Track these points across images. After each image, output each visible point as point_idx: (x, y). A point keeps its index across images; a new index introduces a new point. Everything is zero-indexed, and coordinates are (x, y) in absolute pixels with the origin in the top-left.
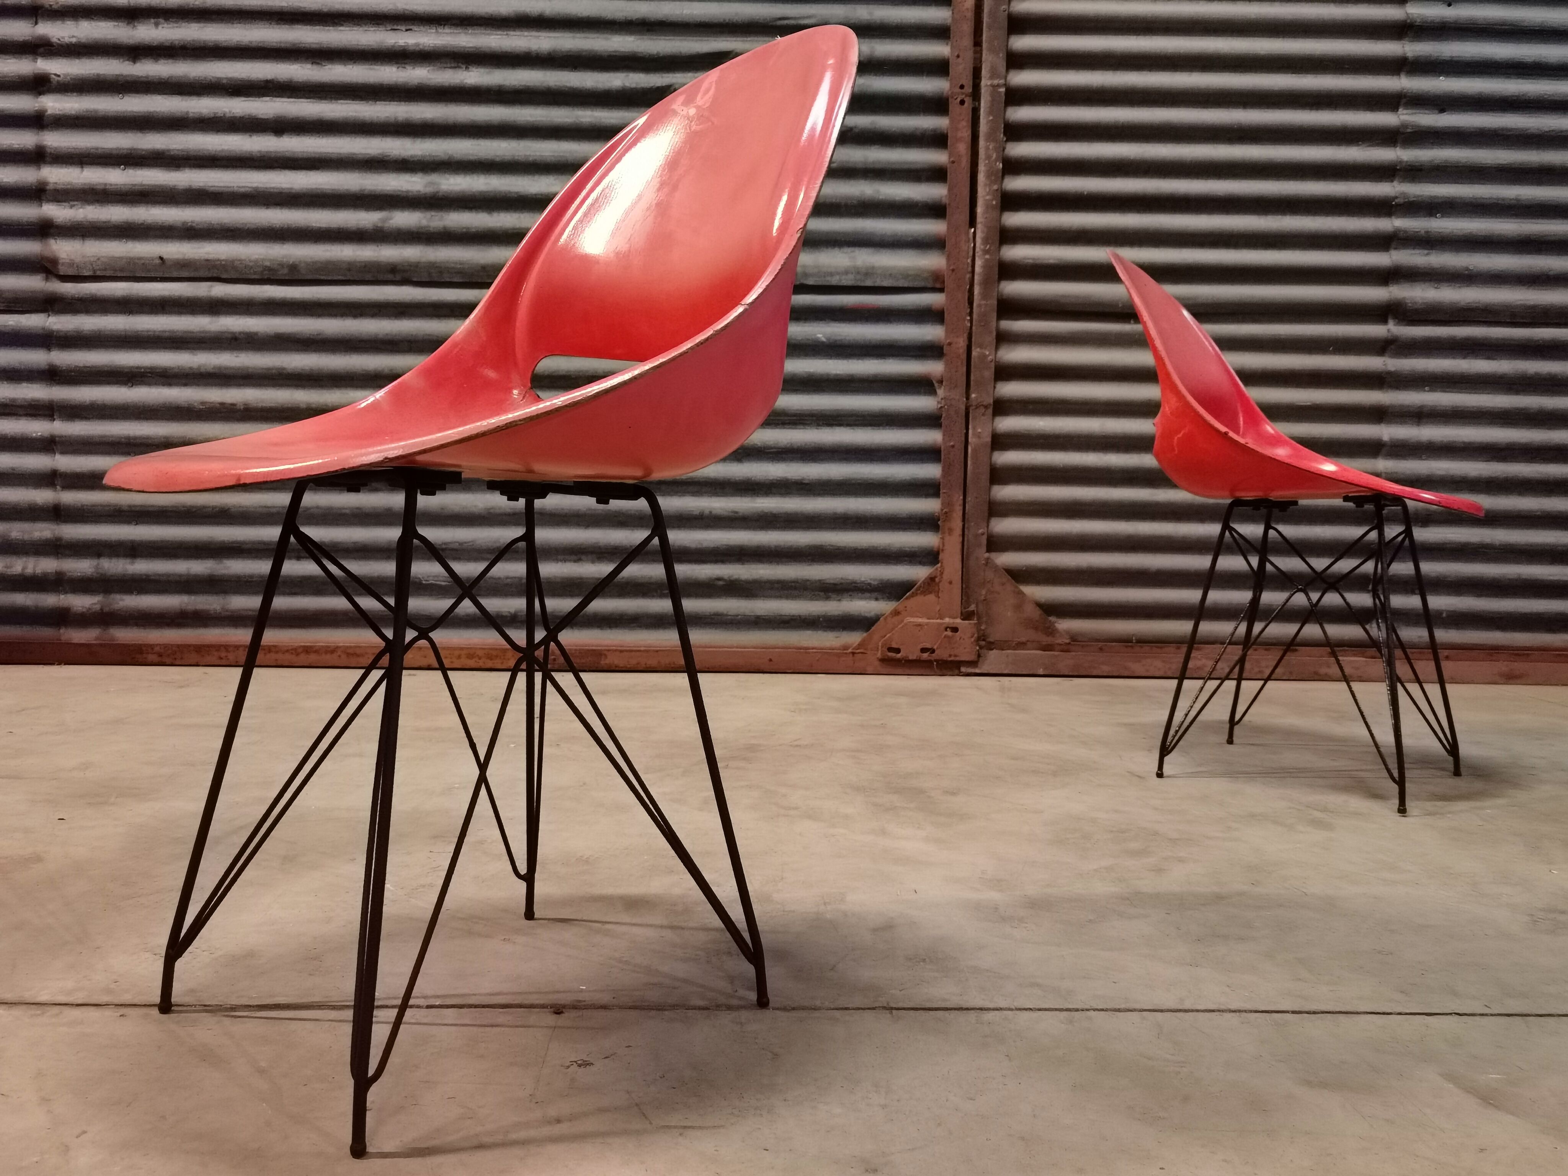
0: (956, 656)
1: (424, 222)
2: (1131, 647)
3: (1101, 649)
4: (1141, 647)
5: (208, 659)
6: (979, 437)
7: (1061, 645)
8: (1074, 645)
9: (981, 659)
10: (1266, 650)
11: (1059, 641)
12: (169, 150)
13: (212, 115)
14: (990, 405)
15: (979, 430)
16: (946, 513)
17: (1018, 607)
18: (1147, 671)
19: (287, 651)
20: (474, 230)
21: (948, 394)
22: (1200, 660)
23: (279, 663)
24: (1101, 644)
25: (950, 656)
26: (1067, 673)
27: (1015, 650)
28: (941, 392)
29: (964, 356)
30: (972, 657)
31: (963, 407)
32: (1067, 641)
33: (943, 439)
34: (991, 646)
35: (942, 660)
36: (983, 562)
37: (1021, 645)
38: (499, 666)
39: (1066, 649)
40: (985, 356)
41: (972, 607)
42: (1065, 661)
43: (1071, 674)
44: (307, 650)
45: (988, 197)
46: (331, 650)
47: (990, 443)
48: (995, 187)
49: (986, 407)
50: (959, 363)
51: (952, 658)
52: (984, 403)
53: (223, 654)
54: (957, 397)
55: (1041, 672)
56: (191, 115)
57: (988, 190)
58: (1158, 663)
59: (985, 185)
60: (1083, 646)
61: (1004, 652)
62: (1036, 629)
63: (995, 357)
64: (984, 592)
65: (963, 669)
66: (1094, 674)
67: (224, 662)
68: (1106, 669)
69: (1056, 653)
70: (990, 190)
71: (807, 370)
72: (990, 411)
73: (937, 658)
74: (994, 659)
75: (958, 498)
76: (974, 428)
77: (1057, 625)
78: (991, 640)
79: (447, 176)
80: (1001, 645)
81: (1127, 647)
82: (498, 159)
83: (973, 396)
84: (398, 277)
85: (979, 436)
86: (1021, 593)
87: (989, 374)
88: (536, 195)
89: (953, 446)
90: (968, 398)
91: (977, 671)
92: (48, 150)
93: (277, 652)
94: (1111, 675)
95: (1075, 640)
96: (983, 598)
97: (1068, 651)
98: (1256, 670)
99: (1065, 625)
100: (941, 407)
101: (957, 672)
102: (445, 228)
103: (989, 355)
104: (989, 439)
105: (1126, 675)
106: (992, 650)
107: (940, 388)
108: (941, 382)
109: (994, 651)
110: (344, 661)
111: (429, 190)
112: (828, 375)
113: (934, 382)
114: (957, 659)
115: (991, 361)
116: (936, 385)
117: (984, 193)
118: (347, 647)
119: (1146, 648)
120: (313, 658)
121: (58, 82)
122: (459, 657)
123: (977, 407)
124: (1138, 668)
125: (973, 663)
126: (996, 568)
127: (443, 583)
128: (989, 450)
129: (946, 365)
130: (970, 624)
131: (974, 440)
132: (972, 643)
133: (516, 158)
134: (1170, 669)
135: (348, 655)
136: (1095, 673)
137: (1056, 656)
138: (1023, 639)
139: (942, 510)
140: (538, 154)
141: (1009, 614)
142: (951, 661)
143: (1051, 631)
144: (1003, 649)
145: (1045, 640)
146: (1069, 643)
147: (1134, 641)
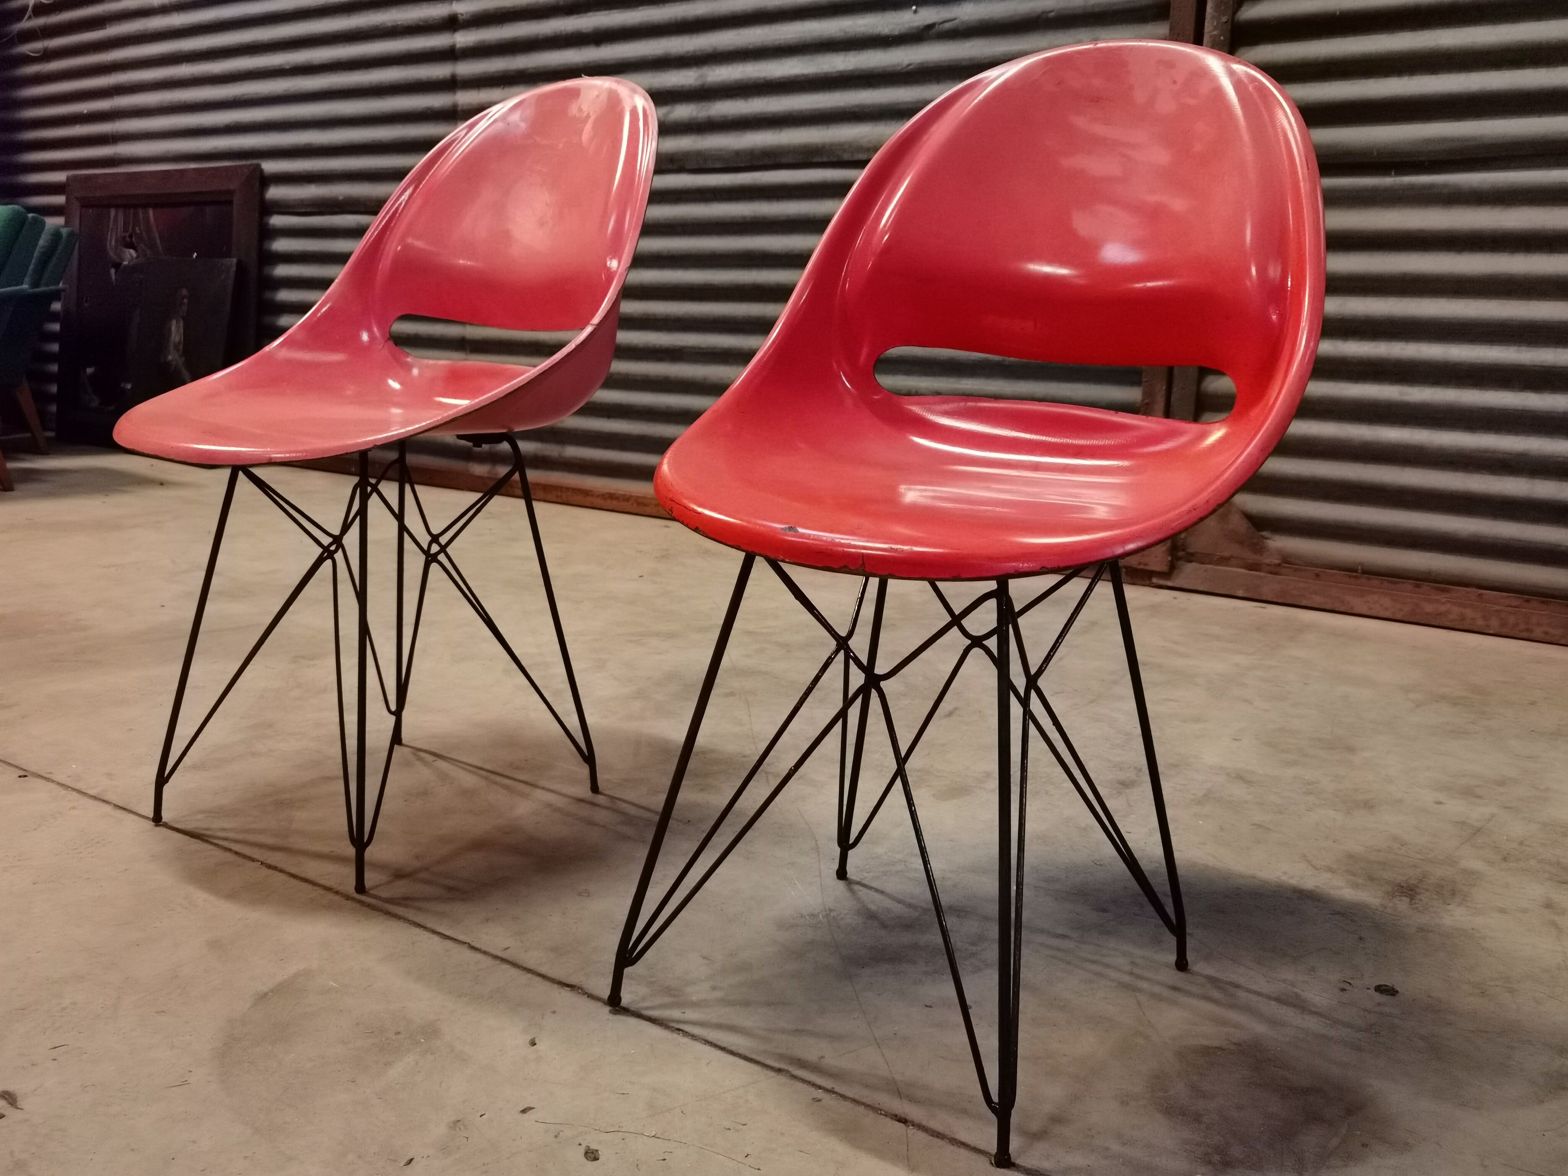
0: (1146, 565)
1: (694, 114)
2: (1356, 577)
3: (1317, 575)
4: (1369, 579)
5: (549, 497)
7: (1270, 565)
8: (1285, 567)
9: (1176, 572)
10: (1543, 602)
11: (1267, 561)
12: (527, 69)
13: (553, 35)
16: (1147, 404)
18: (1371, 609)
19: (598, 496)
20: (730, 118)
22: (1443, 603)
23: (593, 505)
24: (1318, 570)
25: (1140, 564)
26: (1269, 599)
27: (1217, 565)
30: (1165, 568)
32: (1277, 562)
34: (1191, 558)
35: (1131, 567)
37: (1224, 561)
39: (1275, 570)
42: (1271, 585)
43: (1275, 600)
44: (612, 496)
45: (1215, 33)
46: (627, 498)
48: (1224, 19)
51: (1142, 567)
53: (559, 494)
55: (1240, 593)
56: (541, 37)
57: (1215, 24)
58: (1386, 601)
59: (1213, 17)
60: (1296, 570)
61: (1203, 566)
62: (1241, 543)
65: (1155, 580)
66: (1302, 604)
67: (560, 501)
68: (1317, 600)
69: (1262, 574)
70: (1217, 24)
73: (1126, 564)
74: (1189, 572)
75: (1161, 388)
77: (1268, 542)
78: (1191, 551)
79: (714, 67)
80: (1203, 558)
81: (1350, 577)
82: (751, 47)
84: (675, 167)
88: (779, 78)
91: (1169, 584)
92: (458, 78)
93: (592, 496)
94: (1321, 607)
95: (1287, 561)
97: (1276, 574)
98: (1522, 626)
99: (1279, 543)
101: (1148, 582)
102: (709, 117)
105: (1341, 610)
106: (1191, 562)
109: (1194, 564)
110: (635, 509)
111: (699, 83)
114: (1147, 568)
117: (1211, 28)
118: (638, 497)
119: (1375, 582)
120: (614, 504)
121: (463, 20)
124: (1358, 604)
125: (1167, 575)
132: (1165, 552)
133: (765, 44)
134: (1401, 610)
135: (639, 504)
136: (1304, 603)
137: (1260, 577)
138: (1227, 554)
139: (1143, 400)
140: (783, 37)
142: (1142, 570)
143: (1258, 548)
144: (1203, 563)
145: (1251, 557)
146: (1279, 565)
147: (1360, 571)
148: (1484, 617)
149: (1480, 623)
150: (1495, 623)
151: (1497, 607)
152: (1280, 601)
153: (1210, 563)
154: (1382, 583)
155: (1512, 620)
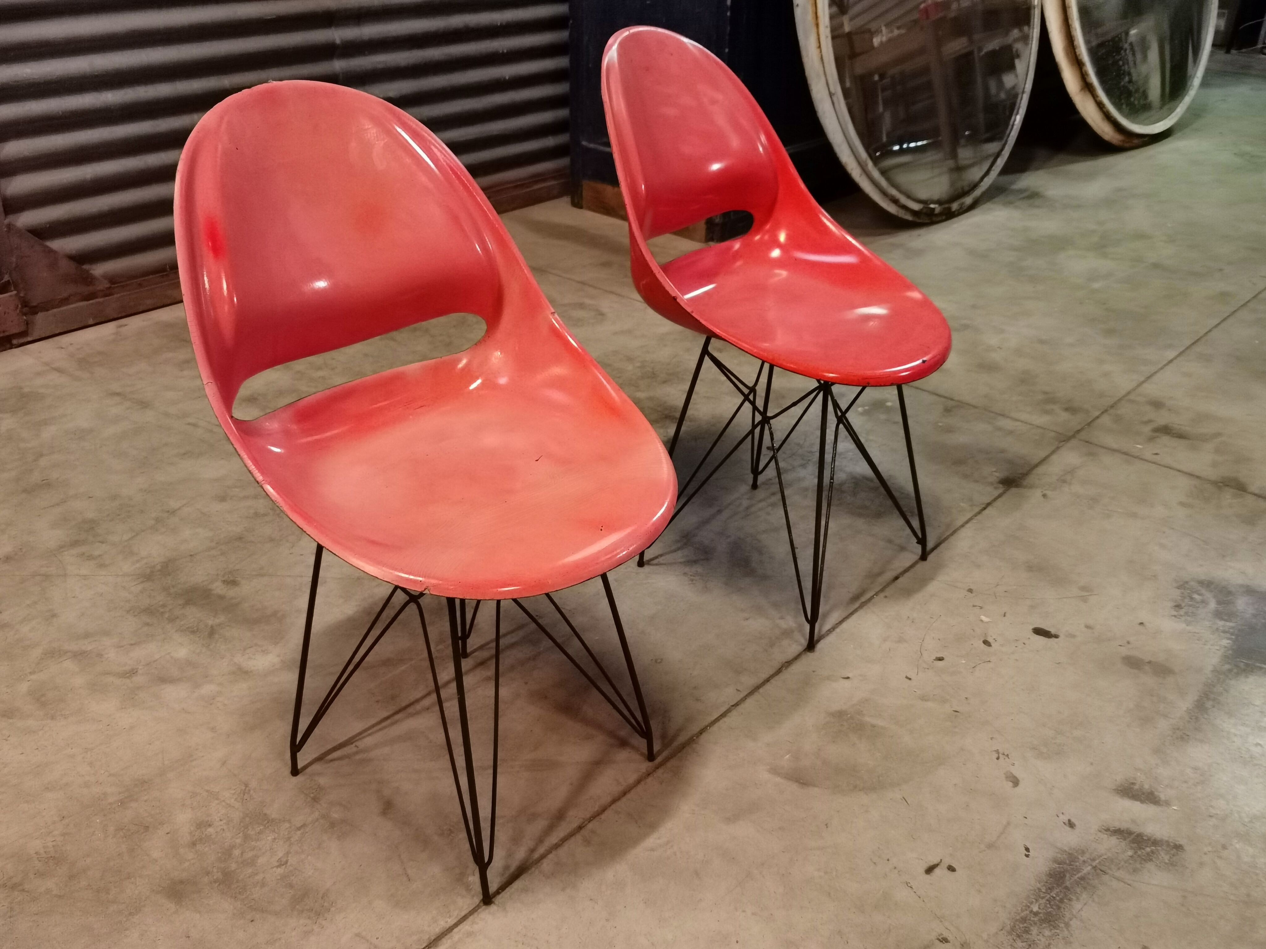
2: (166, 275)
3: (140, 285)
7: (103, 291)
8: (114, 288)
9: (29, 327)
11: (100, 287)
17: (53, 266)
24: (138, 280)
26: (116, 316)
27: (60, 307)
30: (22, 328)
32: (108, 285)
34: (36, 310)
36: (5, 229)
37: (65, 301)
39: (107, 293)
41: (6, 278)
43: (120, 315)
55: (91, 322)
60: (123, 287)
61: (50, 312)
62: (74, 281)
64: (14, 259)
65: (15, 342)
66: (141, 310)
68: (149, 302)
69: (101, 300)
74: (42, 323)
77: (92, 272)
78: (34, 304)
80: (45, 307)
81: (162, 276)
86: (51, 251)
91: (30, 339)
95: (114, 280)
96: (14, 265)
97: (110, 294)
99: (100, 269)
101: (8, 346)
106: (37, 313)
109: (41, 314)
114: (7, 334)
125: (24, 334)
126: (19, 233)
130: (11, 296)
132: (18, 314)
136: (141, 308)
137: (101, 303)
138: (65, 295)
141: (45, 274)
143: (88, 279)
144: (47, 310)
145: (85, 290)
146: (109, 287)
152: (124, 314)
153: (53, 308)
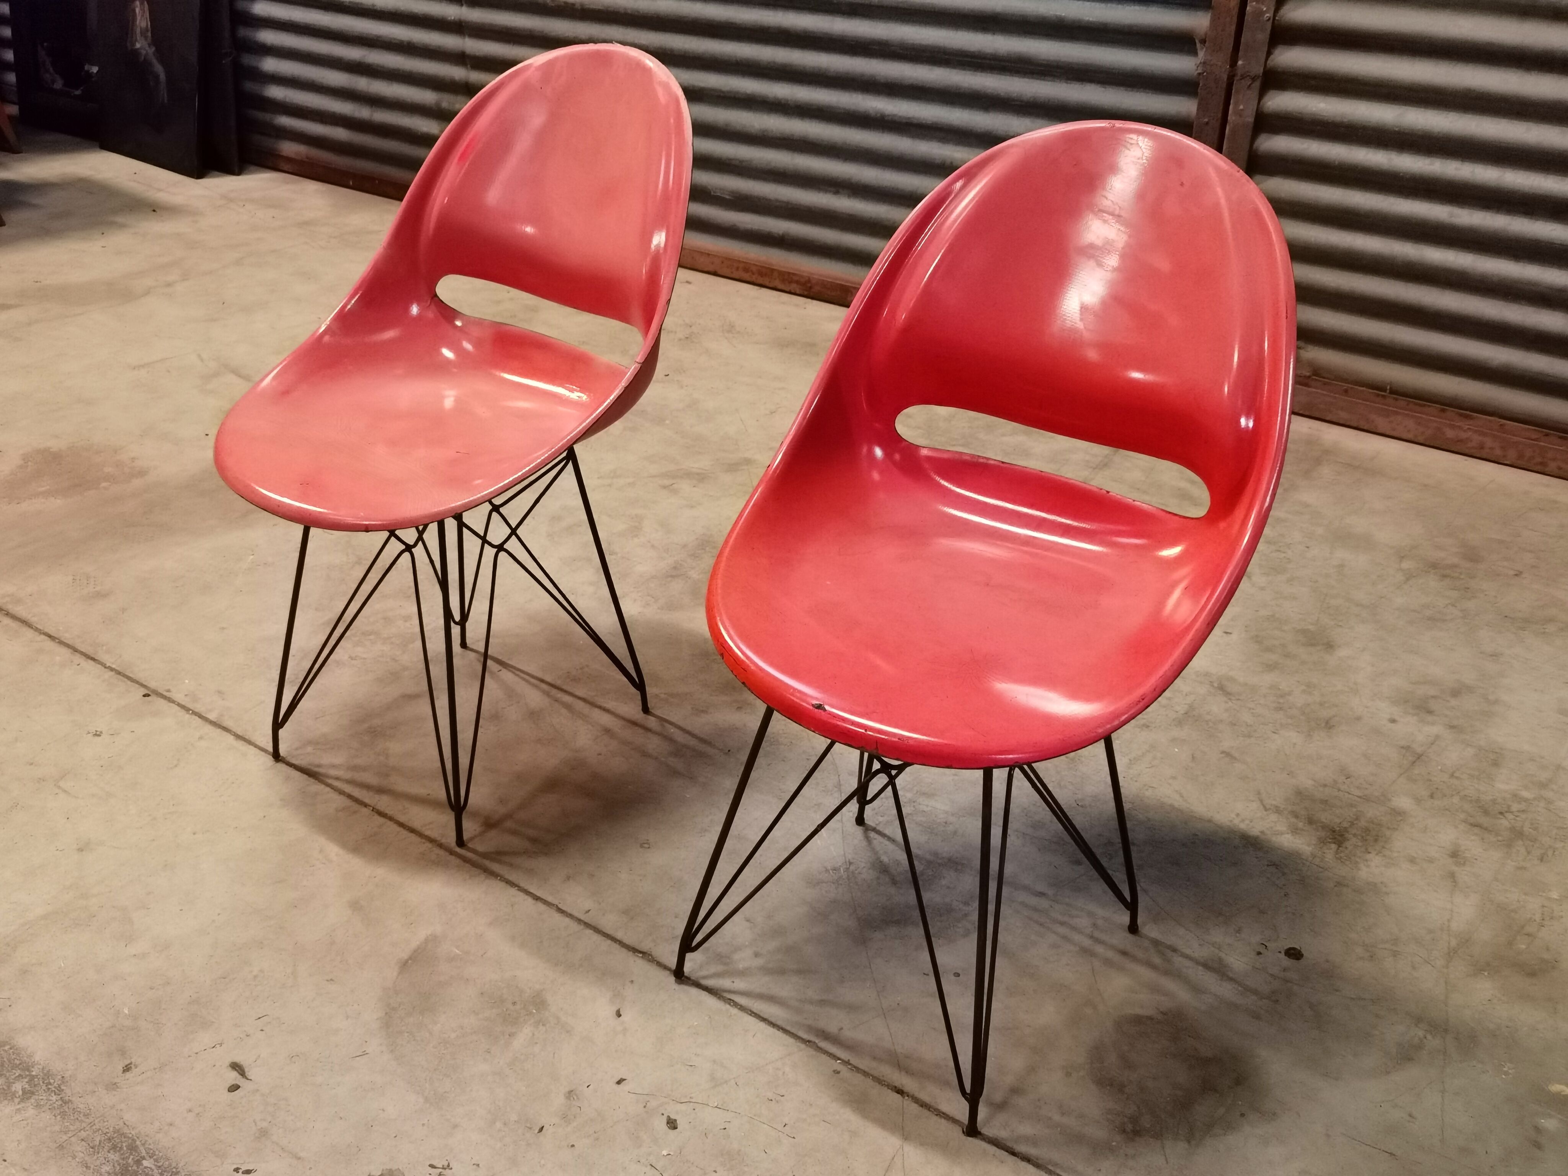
2: (1383, 396)
3: (1346, 392)
4: (1396, 399)
6: (1240, 116)
7: (1300, 376)
8: (1315, 379)
10: (1561, 437)
14: (1259, 77)
15: (1241, 107)
18: (1394, 430)
21: (1209, 58)
22: (1465, 431)
24: (1347, 386)
28: (1201, 54)
29: (1235, 12)
31: (1225, 77)
33: (1197, 114)
38: (767, 284)
40: (1262, 13)
47: (1251, 126)
49: (1254, 79)
50: (1228, 19)
52: (1252, 74)
54: (1220, 63)
58: (1410, 424)
60: (1325, 384)
63: (1274, 16)
68: (1343, 416)
71: (1058, 13)
72: (1257, 84)
76: (1237, 104)
77: (1301, 352)
81: (1378, 395)
83: (1240, 63)
85: (1240, 114)
87: (1263, 36)
89: (1207, 123)
90: (1233, 63)
94: (1348, 423)
95: (1318, 374)
97: (1306, 385)
98: (1539, 460)
100: (1199, 74)
103: (1266, 12)
104: (1251, 120)
105: (1365, 428)
107: (1202, 49)
108: (1203, 42)
112: (1080, 21)
113: (1197, 41)
115: (1269, 19)
116: (1198, 45)
119: (1402, 402)
122: (738, 269)
123: (1243, 77)
124: (1382, 423)
127: (727, 197)
128: (1250, 133)
129: (1213, 21)
131: (1234, 118)
134: (1423, 433)
146: (1309, 377)
147: (1388, 391)
148: (1502, 448)
149: (1498, 452)
150: (1512, 455)
151: (1516, 439)
154: (1408, 405)
155: (1528, 453)
